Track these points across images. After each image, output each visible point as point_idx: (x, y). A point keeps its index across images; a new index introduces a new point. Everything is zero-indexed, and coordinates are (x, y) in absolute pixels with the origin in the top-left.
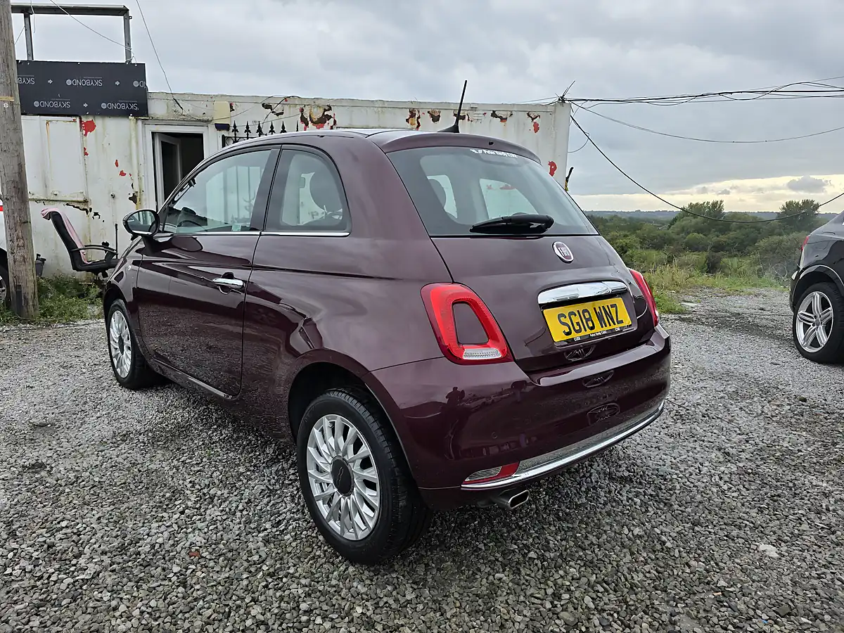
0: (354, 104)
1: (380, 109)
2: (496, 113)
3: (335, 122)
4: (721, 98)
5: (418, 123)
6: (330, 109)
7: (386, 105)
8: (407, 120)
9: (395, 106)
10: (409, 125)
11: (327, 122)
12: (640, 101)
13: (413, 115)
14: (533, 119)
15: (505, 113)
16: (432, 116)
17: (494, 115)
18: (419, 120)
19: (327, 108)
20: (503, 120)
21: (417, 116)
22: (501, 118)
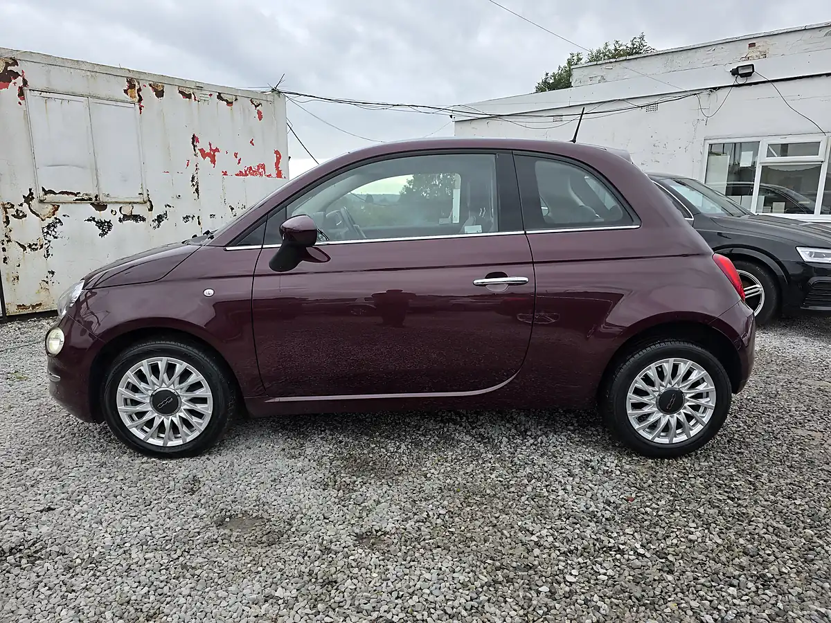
0: (51, 62)
1: (89, 73)
2: (222, 95)
3: (25, 82)
4: (409, 109)
5: (139, 95)
6: (15, 63)
7: (97, 69)
8: (126, 91)
9: (110, 72)
10: (128, 97)
11: (13, 81)
12: (350, 102)
13: (132, 86)
14: (256, 106)
15: (231, 97)
16: (155, 90)
17: (220, 97)
18: (140, 93)
19: (10, 62)
20: (229, 103)
21: (136, 88)
22: (227, 101)
